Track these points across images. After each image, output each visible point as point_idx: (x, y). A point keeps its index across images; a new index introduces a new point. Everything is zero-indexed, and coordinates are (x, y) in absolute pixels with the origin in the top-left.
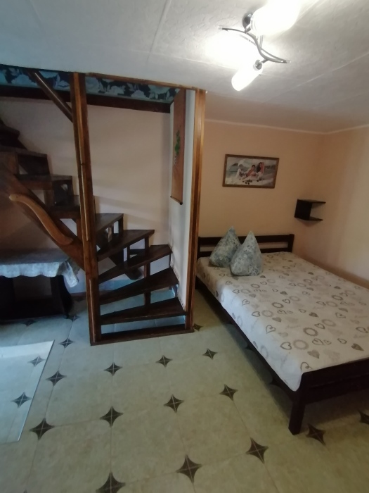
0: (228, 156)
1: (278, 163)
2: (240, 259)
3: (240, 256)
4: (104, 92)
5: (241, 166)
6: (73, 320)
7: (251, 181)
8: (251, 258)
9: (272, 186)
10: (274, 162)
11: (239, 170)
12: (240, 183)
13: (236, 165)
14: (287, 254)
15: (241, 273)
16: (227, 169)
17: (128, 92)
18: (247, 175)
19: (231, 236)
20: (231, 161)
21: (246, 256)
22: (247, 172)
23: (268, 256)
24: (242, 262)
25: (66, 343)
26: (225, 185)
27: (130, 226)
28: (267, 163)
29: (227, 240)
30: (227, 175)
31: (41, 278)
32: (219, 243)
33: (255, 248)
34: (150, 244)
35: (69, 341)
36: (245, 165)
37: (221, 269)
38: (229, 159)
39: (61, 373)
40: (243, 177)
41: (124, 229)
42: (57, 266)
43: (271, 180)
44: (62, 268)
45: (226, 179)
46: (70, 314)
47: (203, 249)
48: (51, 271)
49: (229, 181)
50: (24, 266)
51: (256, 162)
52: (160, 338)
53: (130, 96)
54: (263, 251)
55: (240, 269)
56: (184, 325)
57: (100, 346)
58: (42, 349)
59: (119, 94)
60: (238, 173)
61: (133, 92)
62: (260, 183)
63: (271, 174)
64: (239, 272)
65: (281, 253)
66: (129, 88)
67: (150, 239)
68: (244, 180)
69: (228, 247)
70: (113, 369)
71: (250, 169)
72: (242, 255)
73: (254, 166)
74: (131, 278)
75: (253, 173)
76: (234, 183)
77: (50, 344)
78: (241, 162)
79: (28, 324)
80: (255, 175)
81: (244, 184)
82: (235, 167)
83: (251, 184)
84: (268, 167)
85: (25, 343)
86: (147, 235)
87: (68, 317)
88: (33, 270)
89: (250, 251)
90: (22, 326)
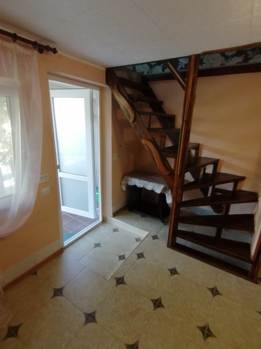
4: (224, 64)
6: (165, 224)
17: (247, 59)
25: (155, 237)
27: (223, 170)
31: (152, 191)
34: (238, 188)
35: (157, 237)
39: (144, 255)
41: (218, 171)
42: (162, 187)
44: (165, 189)
46: (165, 220)
48: (158, 189)
50: (146, 182)
52: (219, 270)
53: (248, 62)
56: (248, 271)
57: (172, 251)
58: (143, 234)
59: (237, 63)
61: (252, 58)
66: (248, 55)
67: (239, 185)
70: (173, 272)
74: (215, 211)
77: (147, 233)
79: (143, 216)
85: (136, 227)
86: (237, 180)
87: (163, 222)
88: (150, 186)
90: (139, 216)
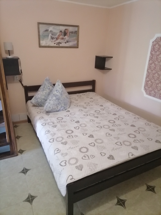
0: (39, 23)
1: (78, 29)
2: (50, 100)
3: (50, 98)
5: (51, 31)
7: (61, 43)
8: (58, 99)
9: (77, 47)
10: (76, 29)
11: (50, 35)
12: (52, 44)
13: (47, 30)
14: (91, 94)
15: (52, 110)
16: (41, 34)
18: (57, 39)
19: (47, 83)
20: (43, 28)
21: (54, 98)
22: (57, 36)
23: (78, 96)
24: (52, 102)
26: (40, 46)
28: (71, 29)
29: (44, 87)
30: (41, 39)
32: (39, 90)
33: (62, 91)
36: (54, 31)
37: (40, 108)
38: (40, 25)
40: (54, 40)
43: (76, 42)
45: (41, 42)
47: (30, 94)
49: (43, 43)
51: (63, 28)
54: (70, 93)
55: (50, 107)
56: (9, 151)
60: (50, 37)
62: (67, 45)
63: (75, 38)
64: (50, 109)
65: (87, 93)
68: (55, 42)
69: (44, 92)
71: (58, 34)
72: (52, 98)
73: (61, 31)
75: (61, 37)
76: (47, 45)
78: (51, 28)
80: (63, 39)
81: (55, 45)
82: (47, 32)
83: (61, 45)
84: (72, 32)
89: (58, 94)
